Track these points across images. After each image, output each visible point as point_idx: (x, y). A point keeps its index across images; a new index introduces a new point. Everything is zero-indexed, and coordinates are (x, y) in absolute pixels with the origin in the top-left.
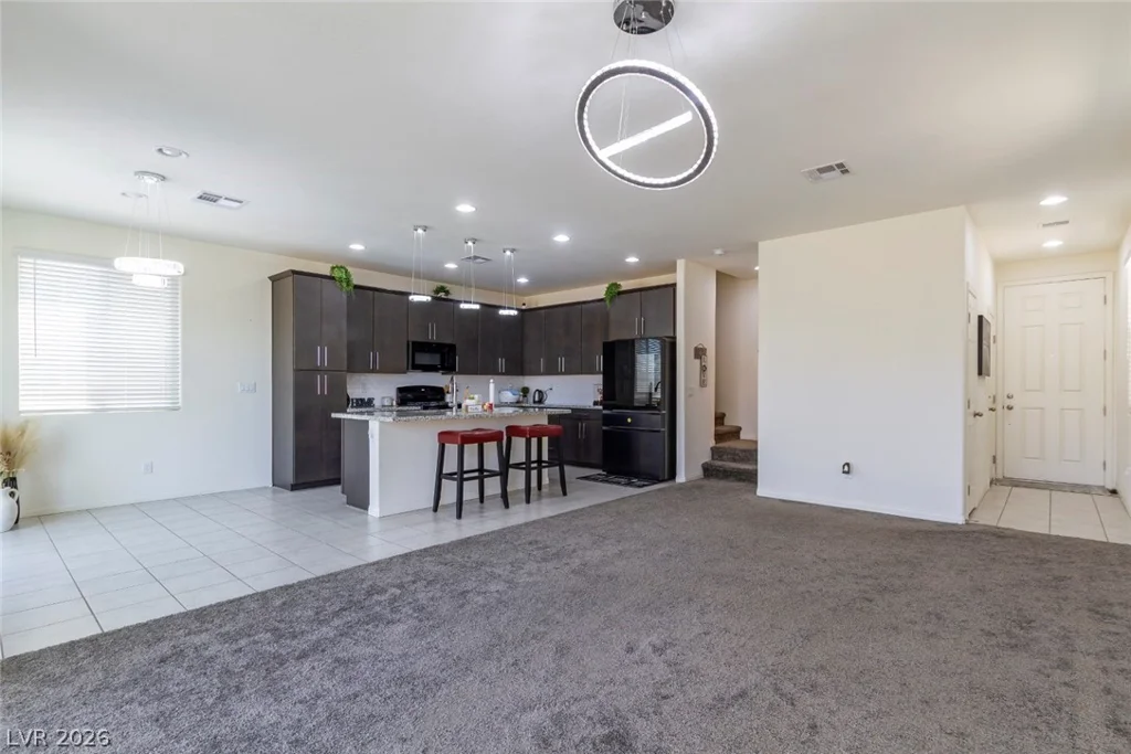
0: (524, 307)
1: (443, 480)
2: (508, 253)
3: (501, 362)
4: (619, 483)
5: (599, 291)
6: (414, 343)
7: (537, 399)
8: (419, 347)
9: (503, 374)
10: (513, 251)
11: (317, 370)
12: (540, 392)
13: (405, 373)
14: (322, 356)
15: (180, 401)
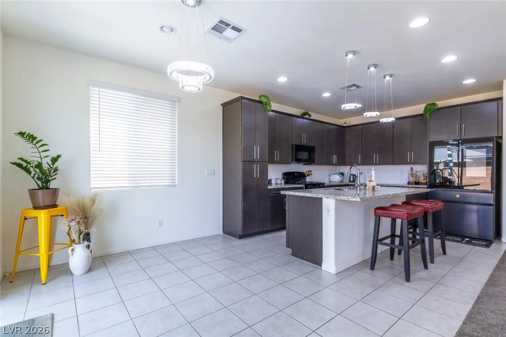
0: (345, 125)
1: (379, 245)
2: (388, 78)
3: (335, 157)
4: (456, 241)
5: (419, 109)
6: (296, 146)
7: (352, 180)
8: (299, 148)
9: (335, 165)
10: (391, 76)
11: (254, 161)
12: (354, 175)
13: (291, 164)
14: (257, 153)
15: (176, 181)
